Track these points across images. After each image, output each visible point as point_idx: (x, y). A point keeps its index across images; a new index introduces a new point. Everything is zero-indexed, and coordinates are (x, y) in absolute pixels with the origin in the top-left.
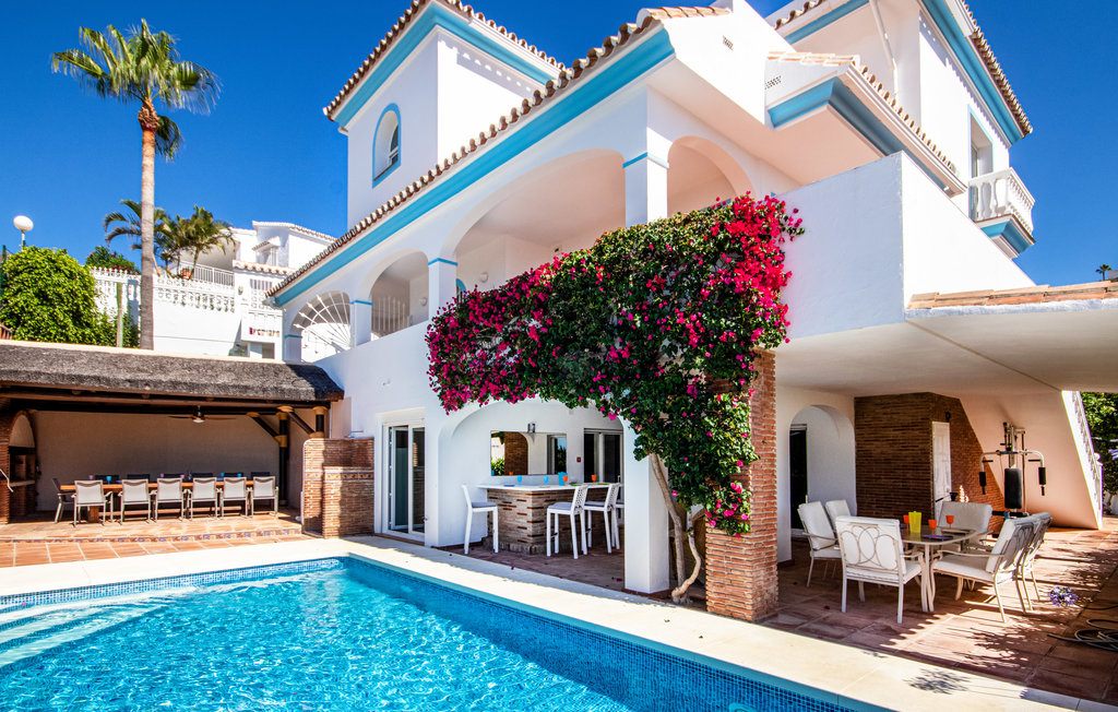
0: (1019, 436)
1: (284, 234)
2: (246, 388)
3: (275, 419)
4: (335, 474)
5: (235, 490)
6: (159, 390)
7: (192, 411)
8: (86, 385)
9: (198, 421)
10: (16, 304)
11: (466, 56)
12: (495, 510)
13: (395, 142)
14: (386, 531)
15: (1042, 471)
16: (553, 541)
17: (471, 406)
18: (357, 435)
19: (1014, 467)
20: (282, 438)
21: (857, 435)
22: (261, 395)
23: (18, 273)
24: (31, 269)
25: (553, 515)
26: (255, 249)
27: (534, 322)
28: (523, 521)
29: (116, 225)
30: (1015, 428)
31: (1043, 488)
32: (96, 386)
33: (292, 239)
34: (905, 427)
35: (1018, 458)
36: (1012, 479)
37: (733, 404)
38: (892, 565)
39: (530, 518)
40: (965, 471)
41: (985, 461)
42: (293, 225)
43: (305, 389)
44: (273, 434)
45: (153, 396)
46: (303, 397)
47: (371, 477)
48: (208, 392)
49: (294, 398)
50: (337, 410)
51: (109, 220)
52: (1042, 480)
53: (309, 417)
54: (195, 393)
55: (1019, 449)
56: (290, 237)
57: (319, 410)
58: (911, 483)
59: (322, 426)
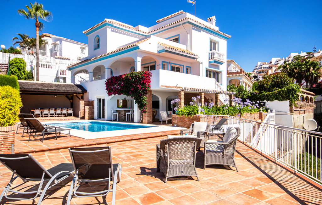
1: (61, 41)
2: (68, 90)
3: (70, 96)
4: (87, 108)
5: (65, 111)
6: (52, 91)
7: (55, 95)
8: (40, 90)
9: (56, 97)
10: (13, 71)
11: (112, 29)
12: (117, 113)
13: (98, 41)
14: (97, 119)
16: (127, 119)
17: (113, 95)
18: (91, 100)
20: (71, 100)
22: (71, 92)
23: (13, 63)
24: (16, 63)
25: (127, 114)
26: (52, 44)
27: (122, 83)
28: (122, 116)
29: (16, 40)
32: (41, 90)
33: (63, 42)
37: (145, 97)
38: (166, 117)
39: (123, 115)
42: (63, 38)
43: (79, 90)
44: (69, 99)
45: (51, 92)
46: (79, 92)
47: (94, 108)
48: (61, 91)
49: (77, 92)
50: (85, 95)
51: (14, 39)
53: (80, 96)
54: (59, 91)
56: (63, 41)
57: (82, 95)
59: (82, 98)
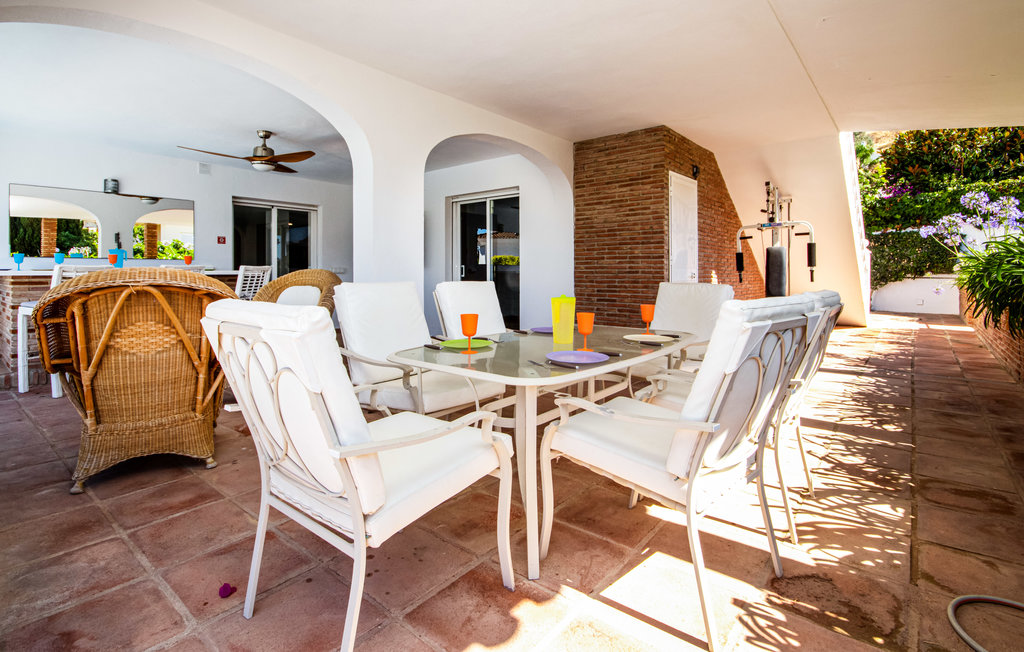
0: (785, 206)
15: (811, 248)
19: (777, 245)
21: (577, 197)
30: (780, 195)
31: (812, 272)
34: (633, 181)
35: (783, 233)
36: (774, 261)
40: (720, 251)
41: (743, 238)
52: (811, 262)
55: (785, 219)
58: (641, 264)
